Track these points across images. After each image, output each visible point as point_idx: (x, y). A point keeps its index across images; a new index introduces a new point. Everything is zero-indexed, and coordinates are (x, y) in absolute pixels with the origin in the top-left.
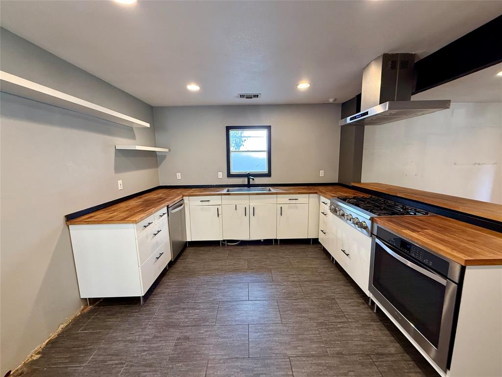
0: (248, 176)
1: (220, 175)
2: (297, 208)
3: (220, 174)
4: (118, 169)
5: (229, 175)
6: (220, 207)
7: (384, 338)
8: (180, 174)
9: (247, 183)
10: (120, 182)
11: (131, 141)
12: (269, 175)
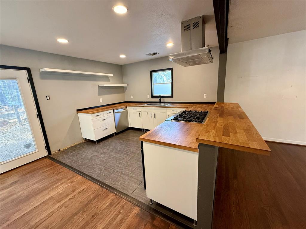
0: (160, 97)
3: (148, 96)
4: (100, 94)
5: (153, 97)
6: (140, 112)
8: (132, 96)
10: (101, 99)
11: (108, 82)
12: (172, 97)
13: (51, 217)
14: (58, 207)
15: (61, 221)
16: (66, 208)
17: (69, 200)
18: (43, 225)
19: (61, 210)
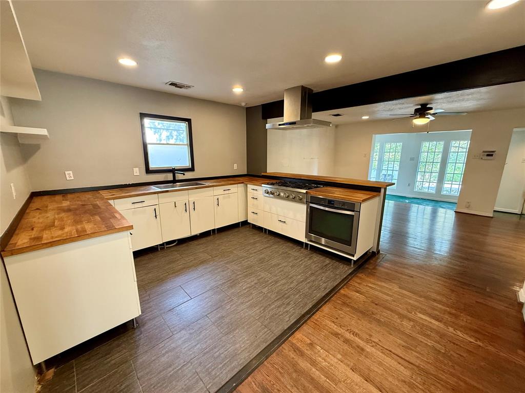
0: (173, 171)
1: (136, 171)
2: (229, 197)
5: (148, 171)
6: (157, 207)
7: (321, 259)
8: (71, 172)
9: (172, 179)
12: (192, 169)
13: (390, 349)
14: (372, 346)
15: (391, 334)
16: (372, 334)
17: (356, 335)
18: (404, 355)
19: (376, 340)
